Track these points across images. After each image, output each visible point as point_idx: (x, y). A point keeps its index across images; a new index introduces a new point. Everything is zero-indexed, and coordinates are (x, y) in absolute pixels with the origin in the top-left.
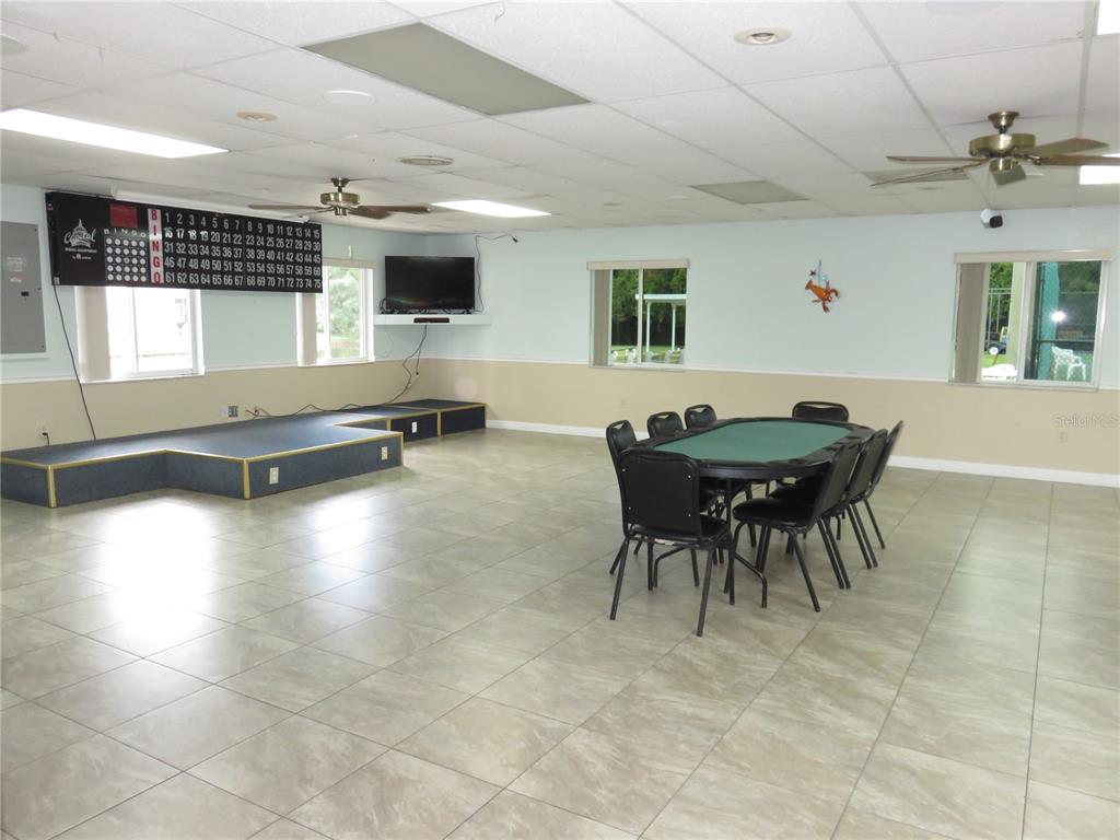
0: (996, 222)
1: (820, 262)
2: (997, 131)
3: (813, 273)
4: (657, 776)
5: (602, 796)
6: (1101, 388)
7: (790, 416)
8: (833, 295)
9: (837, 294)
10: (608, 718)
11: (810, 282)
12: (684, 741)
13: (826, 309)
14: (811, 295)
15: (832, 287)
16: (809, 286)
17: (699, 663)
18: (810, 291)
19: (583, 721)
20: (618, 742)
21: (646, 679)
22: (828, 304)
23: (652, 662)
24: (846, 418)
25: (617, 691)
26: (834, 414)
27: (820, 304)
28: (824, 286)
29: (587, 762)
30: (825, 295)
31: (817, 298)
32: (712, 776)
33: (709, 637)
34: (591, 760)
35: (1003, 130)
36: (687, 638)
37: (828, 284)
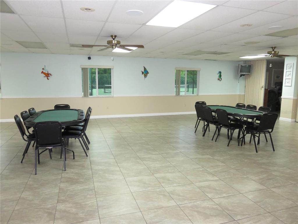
0: (89, 58)
1: (45, 66)
2: (112, 39)
3: (43, 69)
4: (90, 205)
5: (81, 215)
6: (114, 96)
7: (54, 109)
8: (50, 75)
9: (51, 75)
10: (62, 198)
11: (43, 71)
12: (87, 195)
13: (48, 79)
14: (43, 75)
15: (49, 73)
16: (42, 72)
17: (72, 177)
18: (43, 74)
19: (57, 202)
20: (72, 202)
21: (62, 185)
22: (49, 78)
23: (60, 181)
24: (70, 108)
25: (58, 191)
26: (66, 107)
27: (46, 77)
28: (47, 73)
29: (69, 210)
30: (48, 75)
31: (45, 76)
32: (102, 199)
33: (68, 170)
34: (70, 209)
35: (114, 39)
36: (62, 172)
37: (48, 72)
